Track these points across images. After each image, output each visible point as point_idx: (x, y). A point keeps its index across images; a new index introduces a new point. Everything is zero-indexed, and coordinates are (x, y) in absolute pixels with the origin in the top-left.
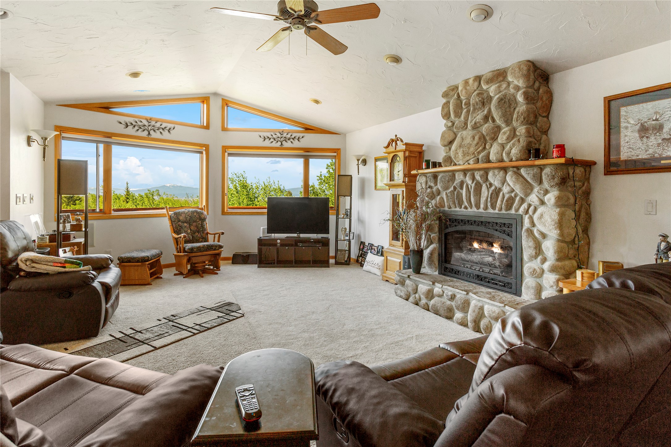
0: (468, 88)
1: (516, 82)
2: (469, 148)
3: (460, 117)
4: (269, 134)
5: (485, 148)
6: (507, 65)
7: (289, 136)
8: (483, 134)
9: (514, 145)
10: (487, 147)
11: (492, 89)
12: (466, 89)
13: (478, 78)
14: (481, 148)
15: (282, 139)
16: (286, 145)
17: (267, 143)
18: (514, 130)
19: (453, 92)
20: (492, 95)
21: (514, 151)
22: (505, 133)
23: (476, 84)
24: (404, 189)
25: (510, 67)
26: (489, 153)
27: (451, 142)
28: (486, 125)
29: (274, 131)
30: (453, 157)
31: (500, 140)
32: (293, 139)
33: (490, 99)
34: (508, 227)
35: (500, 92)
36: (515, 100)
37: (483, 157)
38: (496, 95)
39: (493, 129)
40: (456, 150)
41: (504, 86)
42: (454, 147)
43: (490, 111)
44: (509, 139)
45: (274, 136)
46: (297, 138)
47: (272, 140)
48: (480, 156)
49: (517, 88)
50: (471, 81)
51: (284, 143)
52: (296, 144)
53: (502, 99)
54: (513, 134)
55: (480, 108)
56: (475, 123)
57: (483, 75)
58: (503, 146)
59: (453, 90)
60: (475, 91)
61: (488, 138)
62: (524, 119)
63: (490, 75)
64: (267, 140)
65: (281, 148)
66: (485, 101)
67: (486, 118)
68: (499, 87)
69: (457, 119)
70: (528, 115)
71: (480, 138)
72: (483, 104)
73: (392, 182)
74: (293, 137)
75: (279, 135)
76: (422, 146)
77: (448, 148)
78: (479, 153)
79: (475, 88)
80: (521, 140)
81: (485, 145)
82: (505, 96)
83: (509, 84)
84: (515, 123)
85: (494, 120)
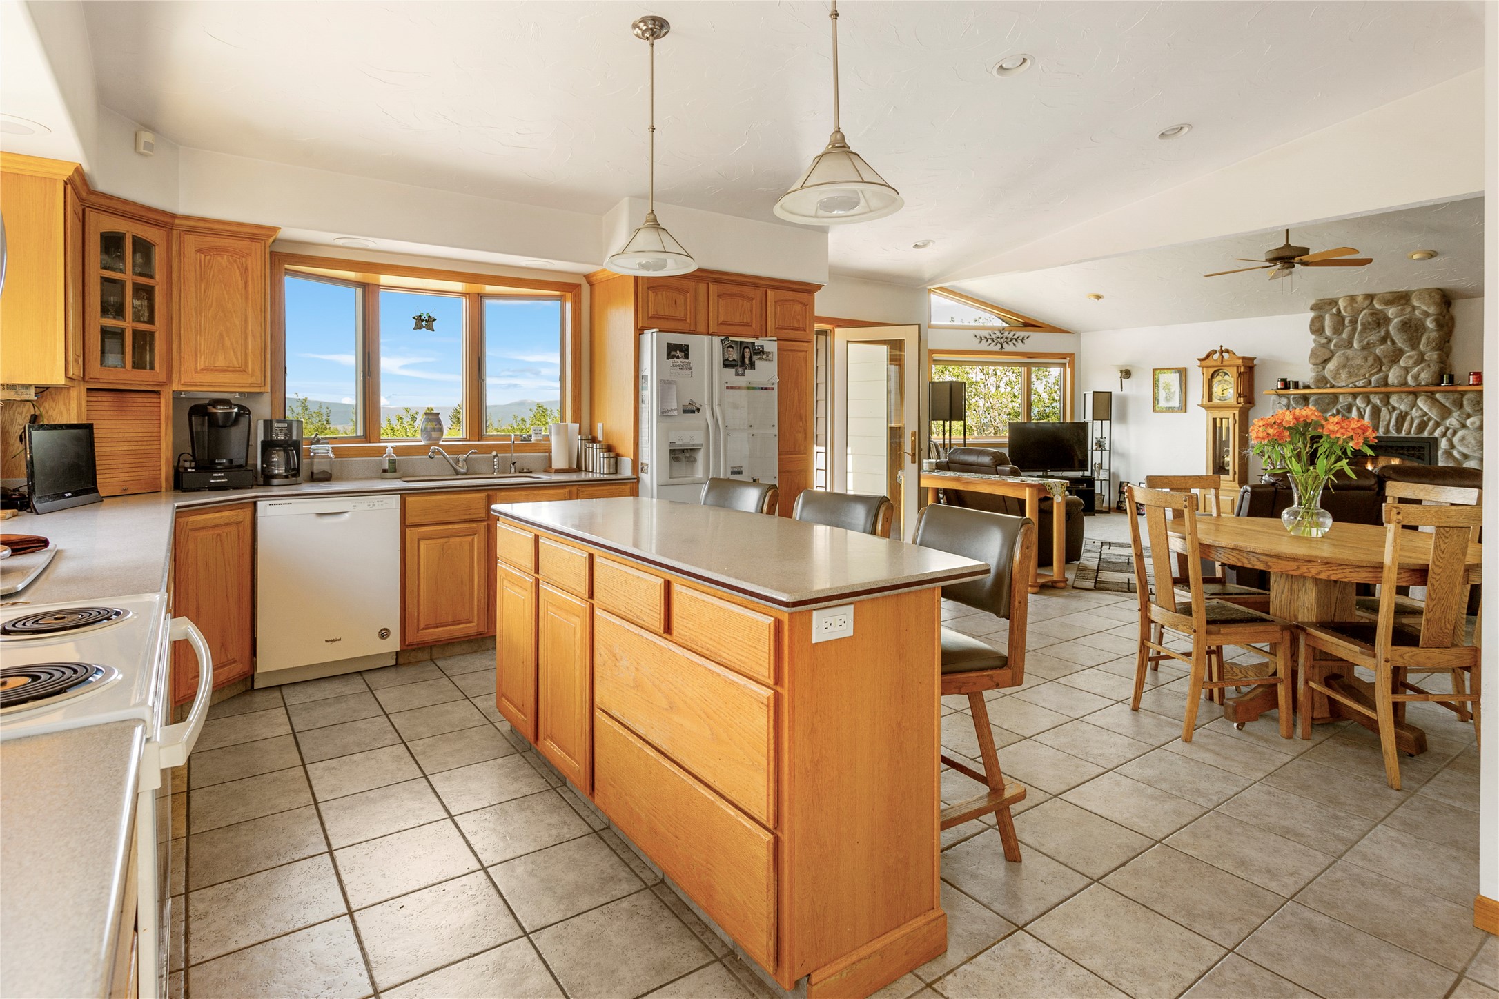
0: (1355, 305)
1: (1425, 308)
2: (1359, 370)
3: (1341, 334)
4: (985, 333)
5: (1380, 370)
6: (1412, 289)
7: (1010, 336)
8: (1377, 356)
9: (1423, 369)
10: (1384, 369)
11: (1391, 312)
12: (1352, 306)
13: (1370, 297)
14: (1375, 370)
15: (1002, 340)
16: (1008, 348)
17: (984, 346)
18: (1422, 355)
19: (1330, 307)
20: (1390, 315)
21: (1423, 375)
22: (1410, 357)
23: (1367, 302)
24: (1237, 412)
25: (1414, 291)
26: (1387, 377)
27: (1326, 361)
28: (1382, 347)
29: (992, 329)
30: (1329, 378)
31: (1402, 363)
32: (1016, 340)
33: (1387, 320)
34: (1419, 450)
35: (1402, 315)
36: (1424, 325)
37: (1377, 380)
38: (1395, 318)
39: (1394, 351)
40: (1338, 370)
41: (1408, 310)
42: (1331, 366)
43: (1387, 332)
44: (1416, 364)
45: (993, 336)
46: (1021, 338)
47: (990, 341)
48: (1373, 379)
49: (1427, 314)
50: (1360, 299)
51: (1005, 345)
52: (1020, 347)
53: (1406, 323)
54: (1421, 359)
55: (1375, 329)
56: (1368, 344)
57: (1375, 295)
58: (1407, 370)
59: (1330, 304)
60: (1364, 309)
61: (1384, 361)
62: (1436, 344)
63: (1389, 297)
64: (984, 341)
65: (1002, 352)
66: (1380, 321)
67: (1383, 340)
68: (1403, 310)
69: (1335, 336)
70: (1440, 342)
71: (1375, 360)
72: (1379, 325)
73: (1210, 403)
74: (1015, 337)
75: (998, 334)
76: (1252, 359)
77: (1320, 367)
78: (1372, 375)
79: (1365, 306)
80: (1432, 365)
81: (1381, 367)
82: (1410, 320)
83: (1414, 308)
84: (1422, 347)
85: (1393, 342)
